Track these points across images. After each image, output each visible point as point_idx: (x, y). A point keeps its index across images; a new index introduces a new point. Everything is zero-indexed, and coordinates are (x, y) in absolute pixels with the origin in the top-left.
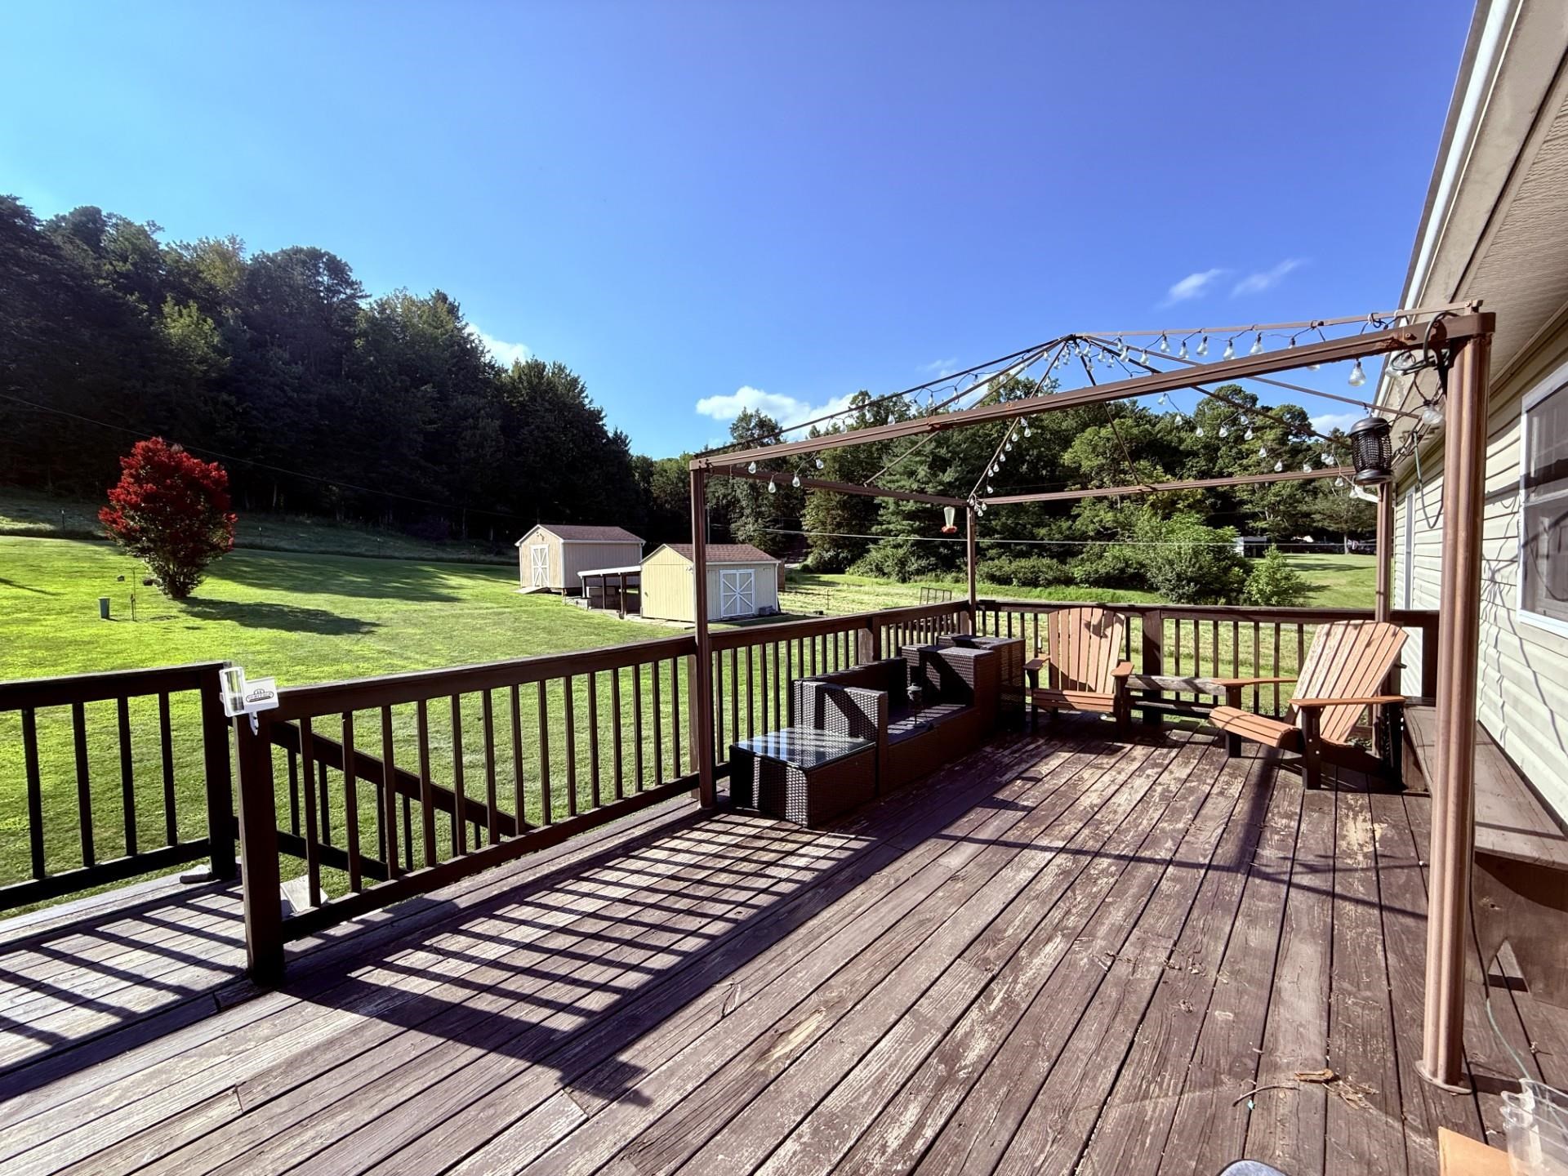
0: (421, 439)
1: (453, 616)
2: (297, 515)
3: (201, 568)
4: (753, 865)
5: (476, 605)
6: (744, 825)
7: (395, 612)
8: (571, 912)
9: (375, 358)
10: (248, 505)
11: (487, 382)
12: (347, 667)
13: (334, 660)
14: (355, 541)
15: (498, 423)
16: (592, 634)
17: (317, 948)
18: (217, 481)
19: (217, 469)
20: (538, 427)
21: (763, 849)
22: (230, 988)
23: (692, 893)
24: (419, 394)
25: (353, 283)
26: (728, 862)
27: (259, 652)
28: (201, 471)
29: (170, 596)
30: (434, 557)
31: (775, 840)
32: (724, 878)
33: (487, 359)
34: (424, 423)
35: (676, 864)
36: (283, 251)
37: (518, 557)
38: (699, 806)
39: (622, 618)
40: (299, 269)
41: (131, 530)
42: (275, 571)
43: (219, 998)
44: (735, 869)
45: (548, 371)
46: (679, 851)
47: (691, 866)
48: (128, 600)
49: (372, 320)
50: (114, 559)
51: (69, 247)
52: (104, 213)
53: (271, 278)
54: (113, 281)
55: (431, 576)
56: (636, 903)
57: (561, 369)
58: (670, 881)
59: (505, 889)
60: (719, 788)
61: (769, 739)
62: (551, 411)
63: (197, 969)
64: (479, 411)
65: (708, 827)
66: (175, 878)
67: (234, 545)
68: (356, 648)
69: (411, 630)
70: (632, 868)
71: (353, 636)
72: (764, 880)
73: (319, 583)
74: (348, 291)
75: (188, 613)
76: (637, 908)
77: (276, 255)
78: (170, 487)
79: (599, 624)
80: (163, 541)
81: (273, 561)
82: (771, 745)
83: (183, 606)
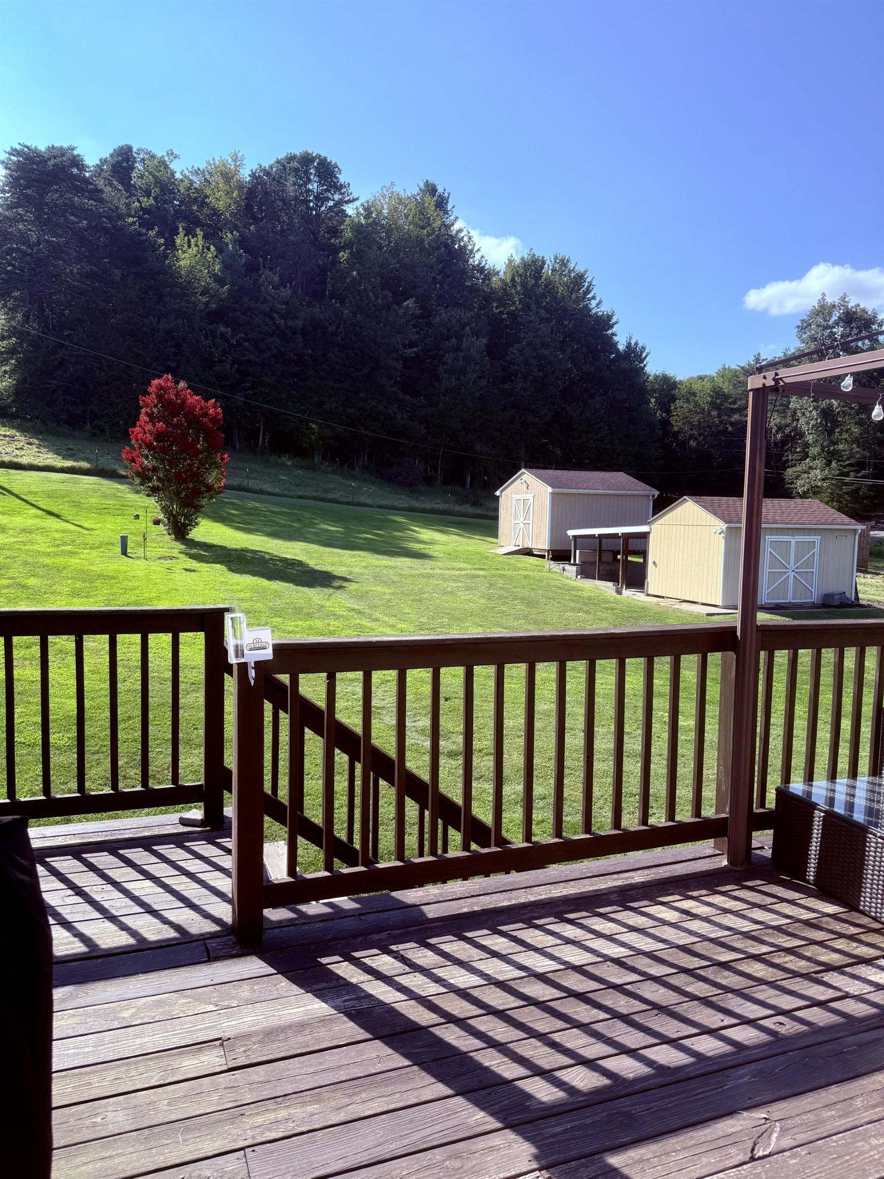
0: (399, 366)
1: (424, 576)
2: (279, 456)
3: (198, 508)
4: (803, 963)
5: (449, 564)
6: (792, 902)
7: (366, 567)
8: (552, 957)
9: (359, 273)
10: (238, 446)
11: (474, 289)
12: (318, 623)
13: (309, 614)
14: (331, 486)
15: (484, 341)
16: (580, 610)
17: (290, 923)
18: (214, 420)
19: (214, 407)
20: (530, 344)
21: (821, 944)
22: (218, 940)
23: (711, 977)
24: (401, 312)
25: (342, 186)
26: (765, 949)
27: (242, 600)
28: (202, 408)
29: (173, 536)
30: (406, 505)
31: (841, 936)
32: (758, 969)
33: (475, 260)
34: (404, 346)
35: (691, 933)
36: (278, 162)
37: (496, 510)
38: (725, 863)
39: (619, 592)
40: (292, 179)
41: (146, 469)
42: (258, 515)
43: (209, 946)
44: (777, 961)
45: (547, 270)
46: (695, 916)
47: (711, 940)
48: (141, 539)
49: (358, 229)
50: (132, 497)
51: (109, 189)
52: (135, 150)
53: (266, 193)
54: (140, 218)
55: (402, 528)
56: (633, 970)
57: (564, 263)
58: (681, 954)
59: (476, 909)
60: (755, 844)
61: (838, 788)
62: (548, 321)
63: (192, 912)
64: (463, 328)
65: (736, 893)
66: (174, 817)
67: (226, 487)
68: (328, 604)
69: (379, 589)
70: (631, 922)
71: (325, 590)
72: (821, 988)
73: (297, 530)
74: (337, 197)
75: (187, 554)
76: (635, 977)
77: (271, 167)
78: (176, 426)
79: (589, 599)
80: (169, 480)
81: (257, 505)
82: (841, 797)
83: (183, 547)
